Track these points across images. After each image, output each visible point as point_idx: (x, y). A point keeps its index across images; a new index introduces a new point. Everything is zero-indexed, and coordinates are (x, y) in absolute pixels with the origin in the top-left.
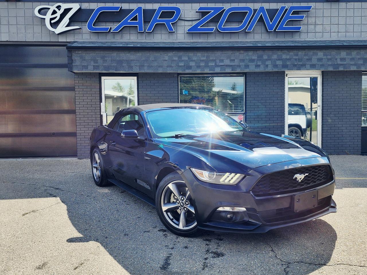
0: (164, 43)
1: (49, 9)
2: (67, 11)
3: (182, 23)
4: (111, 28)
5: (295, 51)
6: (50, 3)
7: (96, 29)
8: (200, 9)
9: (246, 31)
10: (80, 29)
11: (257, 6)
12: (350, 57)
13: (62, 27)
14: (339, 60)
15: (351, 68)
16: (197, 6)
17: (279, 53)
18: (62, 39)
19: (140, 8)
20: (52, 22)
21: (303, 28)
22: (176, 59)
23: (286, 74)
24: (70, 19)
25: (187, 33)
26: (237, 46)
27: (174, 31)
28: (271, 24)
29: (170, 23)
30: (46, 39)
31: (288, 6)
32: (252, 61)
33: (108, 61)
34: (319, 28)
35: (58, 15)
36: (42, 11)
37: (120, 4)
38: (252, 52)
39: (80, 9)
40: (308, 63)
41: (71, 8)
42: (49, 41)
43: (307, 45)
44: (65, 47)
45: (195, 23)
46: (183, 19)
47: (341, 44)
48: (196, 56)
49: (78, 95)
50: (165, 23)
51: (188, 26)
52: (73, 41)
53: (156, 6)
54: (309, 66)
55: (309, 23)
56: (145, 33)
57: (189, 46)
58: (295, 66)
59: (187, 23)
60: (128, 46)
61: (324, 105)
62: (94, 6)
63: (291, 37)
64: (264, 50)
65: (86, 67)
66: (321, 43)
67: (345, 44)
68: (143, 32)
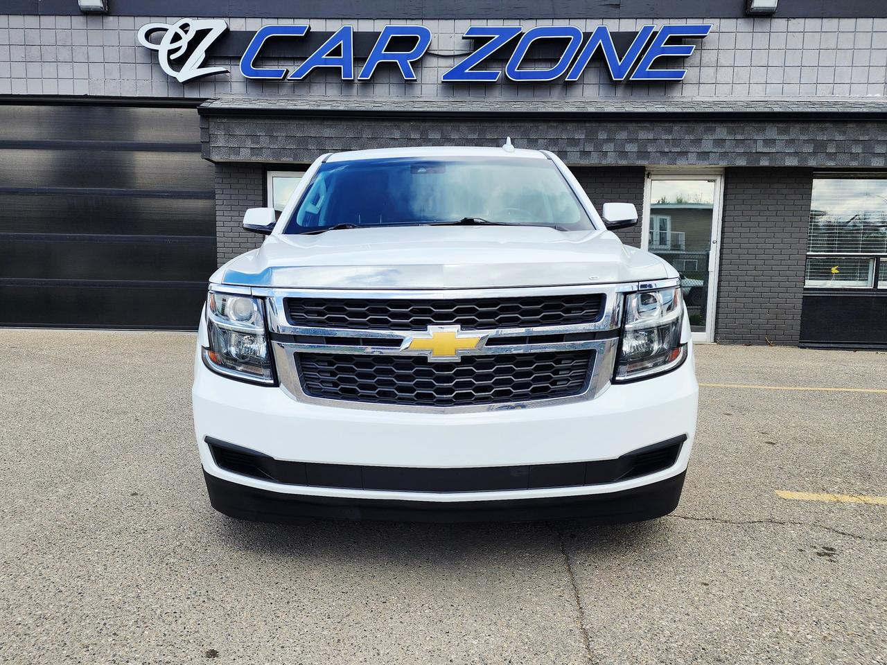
0: (394, 102)
1: (166, 30)
2: (201, 34)
3: (433, 62)
4: (287, 71)
5: (667, 125)
6: (169, 19)
7: (257, 73)
8: (472, 31)
9: (566, 80)
10: (227, 72)
11: (592, 26)
12: (786, 137)
13: (191, 69)
14: (760, 143)
15: (786, 161)
16: (464, 26)
17: (632, 126)
18: (191, 94)
19: (347, 30)
20: (173, 57)
21: (689, 73)
22: (417, 136)
23: (646, 173)
24: (206, 51)
25: (443, 82)
26: (544, 110)
27: (415, 78)
28: (620, 64)
29: (408, 61)
30: (160, 91)
31: (658, 25)
32: (573, 142)
33: (279, 139)
34: (725, 75)
35: (183, 43)
36: (153, 35)
37: (308, 20)
38: (575, 124)
39: (227, 32)
40: (692, 149)
41: (209, 30)
42: (166, 96)
43: (694, 111)
44: (196, 110)
45: (458, 62)
46: (436, 53)
47: (767, 110)
48: (458, 130)
49: (222, 208)
50: (397, 61)
51: (445, 67)
52: (212, 98)
53: (380, 26)
54: (695, 154)
55: (703, 62)
56: (356, 81)
57: (445, 110)
58: (664, 153)
59: (442, 62)
60: (321, 108)
61: (725, 241)
62: (255, 25)
63: (663, 94)
64: (600, 122)
65: (236, 150)
66: (725, 106)
67: (777, 109)
68: (353, 80)
